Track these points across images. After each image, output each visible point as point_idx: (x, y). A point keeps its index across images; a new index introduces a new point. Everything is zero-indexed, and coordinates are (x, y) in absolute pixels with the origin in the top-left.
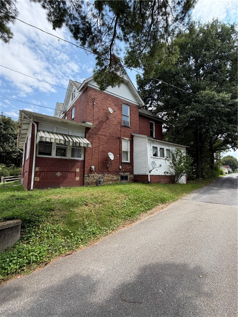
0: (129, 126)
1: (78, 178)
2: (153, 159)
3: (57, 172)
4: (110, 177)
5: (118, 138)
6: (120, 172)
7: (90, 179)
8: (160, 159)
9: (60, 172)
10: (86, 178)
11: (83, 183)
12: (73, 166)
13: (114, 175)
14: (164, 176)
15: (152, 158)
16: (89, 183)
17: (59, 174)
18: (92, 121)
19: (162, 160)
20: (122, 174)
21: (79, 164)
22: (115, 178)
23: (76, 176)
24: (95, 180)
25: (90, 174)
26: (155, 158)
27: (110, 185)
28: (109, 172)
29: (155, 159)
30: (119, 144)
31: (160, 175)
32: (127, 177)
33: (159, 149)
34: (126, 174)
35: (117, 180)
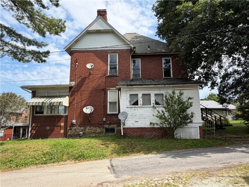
0: (118, 74)
1: (62, 131)
2: (130, 108)
3: (47, 126)
4: (92, 129)
5: (103, 90)
6: (104, 124)
7: (72, 131)
8: (143, 108)
9: (49, 126)
10: (68, 131)
11: (66, 136)
12: (58, 121)
13: (97, 127)
14: (151, 128)
15: (128, 108)
16: (71, 136)
17: (48, 128)
18: (75, 80)
19: (146, 108)
20: (107, 126)
21: (64, 119)
22: (99, 130)
23: (60, 130)
24: (77, 132)
25: (72, 127)
26: (135, 107)
27: (93, 137)
28: (91, 125)
29: (133, 108)
30: (103, 96)
31: (142, 128)
32: (114, 129)
33: (140, 96)
34: (112, 126)
35: (100, 133)
